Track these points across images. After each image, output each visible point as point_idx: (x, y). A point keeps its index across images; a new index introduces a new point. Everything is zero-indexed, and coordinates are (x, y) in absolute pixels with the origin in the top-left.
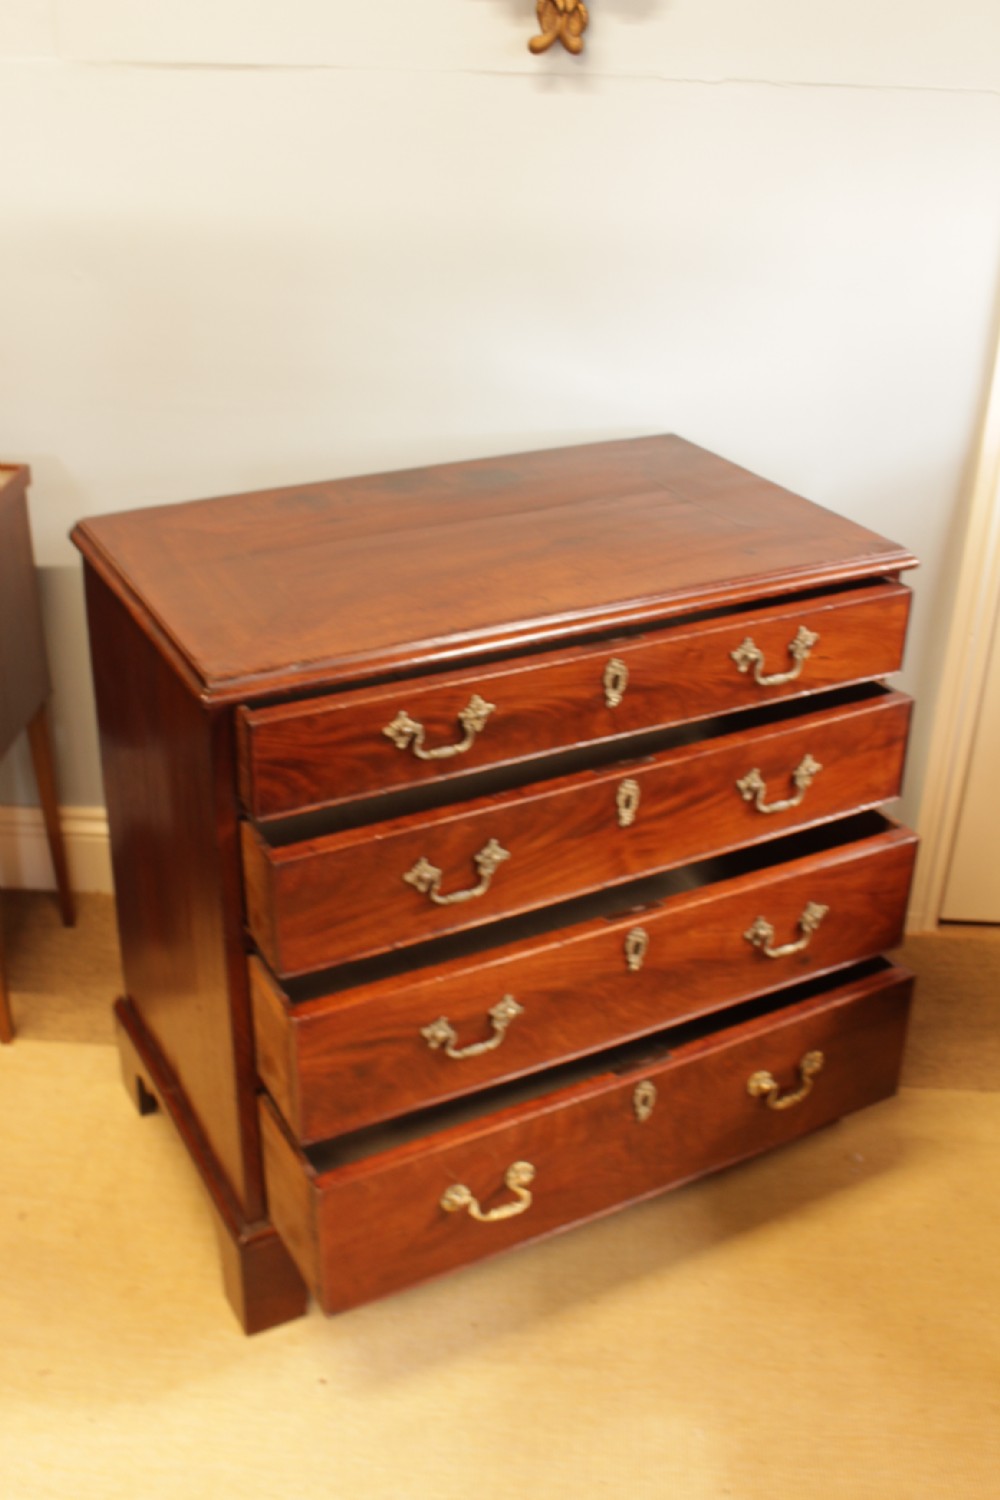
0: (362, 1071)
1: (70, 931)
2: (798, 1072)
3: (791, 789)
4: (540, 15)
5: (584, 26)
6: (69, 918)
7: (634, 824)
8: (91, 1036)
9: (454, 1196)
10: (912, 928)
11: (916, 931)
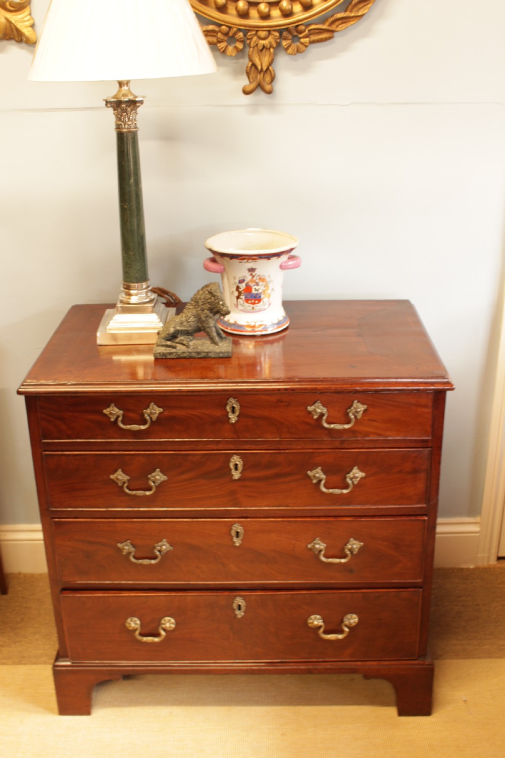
0: (88, 555)
3: (344, 484)
4: (248, 74)
5: (273, 79)
7: (239, 480)
9: (132, 623)
10: (483, 564)
11: (485, 564)
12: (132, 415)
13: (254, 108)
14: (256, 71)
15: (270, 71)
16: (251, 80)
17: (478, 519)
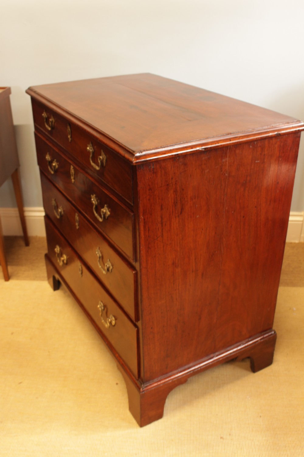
1: (27, 248)
6: (27, 244)
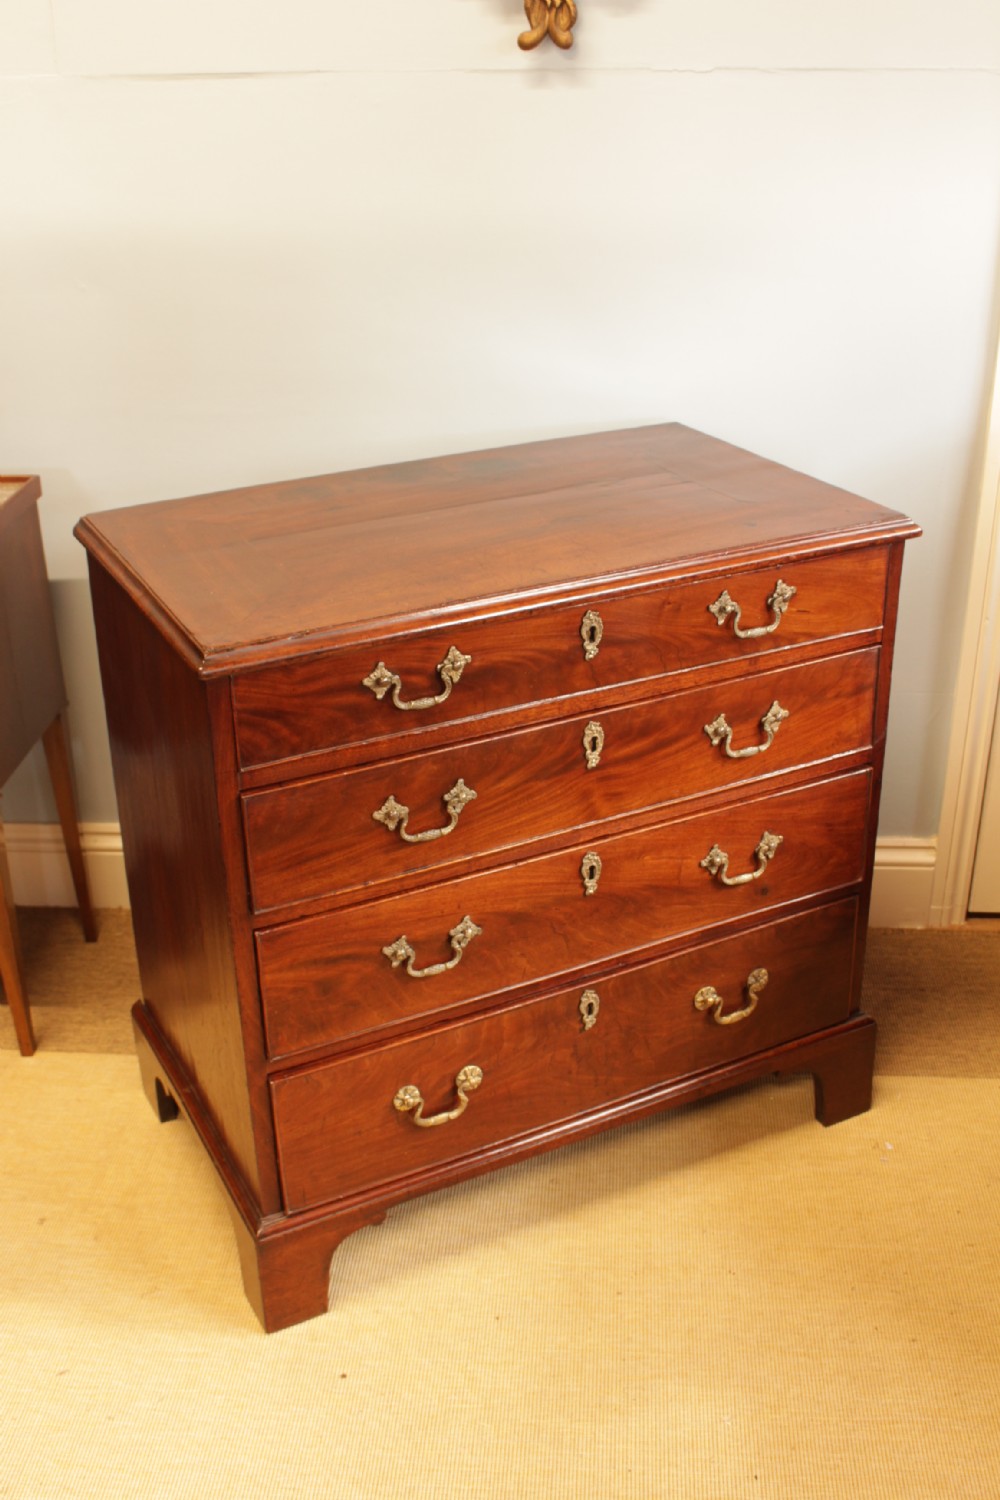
0: (326, 988)
1: (91, 946)
2: (745, 989)
3: (760, 735)
4: (528, 12)
5: (573, 21)
6: (91, 935)
7: (599, 767)
8: (112, 1047)
9: (407, 1097)
10: (940, 922)
11: (945, 925)
12: (417, 680)
13: (540, 76)
14: (543, 6)
15: (568, 7)
16: (534, 24)
17: (933, 841)
